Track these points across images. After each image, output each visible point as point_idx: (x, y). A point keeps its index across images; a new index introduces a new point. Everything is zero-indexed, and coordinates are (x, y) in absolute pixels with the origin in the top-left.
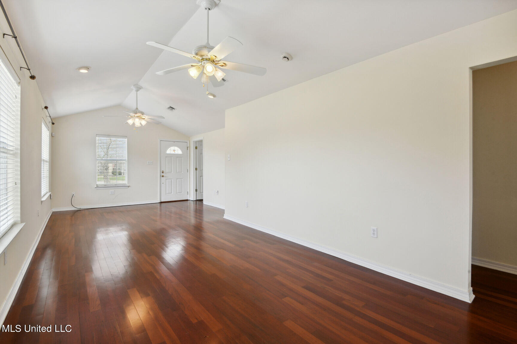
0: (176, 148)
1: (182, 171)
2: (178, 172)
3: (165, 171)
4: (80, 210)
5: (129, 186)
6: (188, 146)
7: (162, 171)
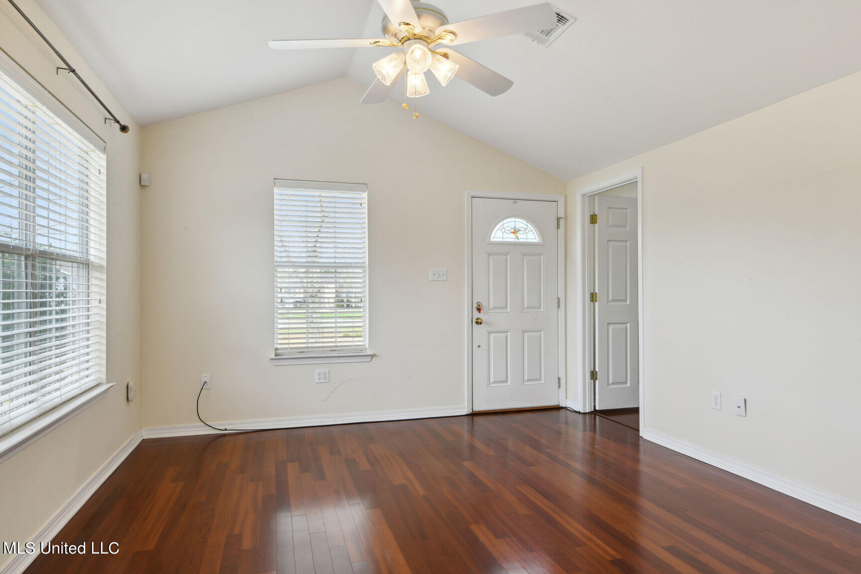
0: (520, 223)
1: (540, 305)
2: (528, 308)
3: (484, 303)
4: (225, 435)
5: (372, 356)
6: (561, 215)
7: (475, 305)
